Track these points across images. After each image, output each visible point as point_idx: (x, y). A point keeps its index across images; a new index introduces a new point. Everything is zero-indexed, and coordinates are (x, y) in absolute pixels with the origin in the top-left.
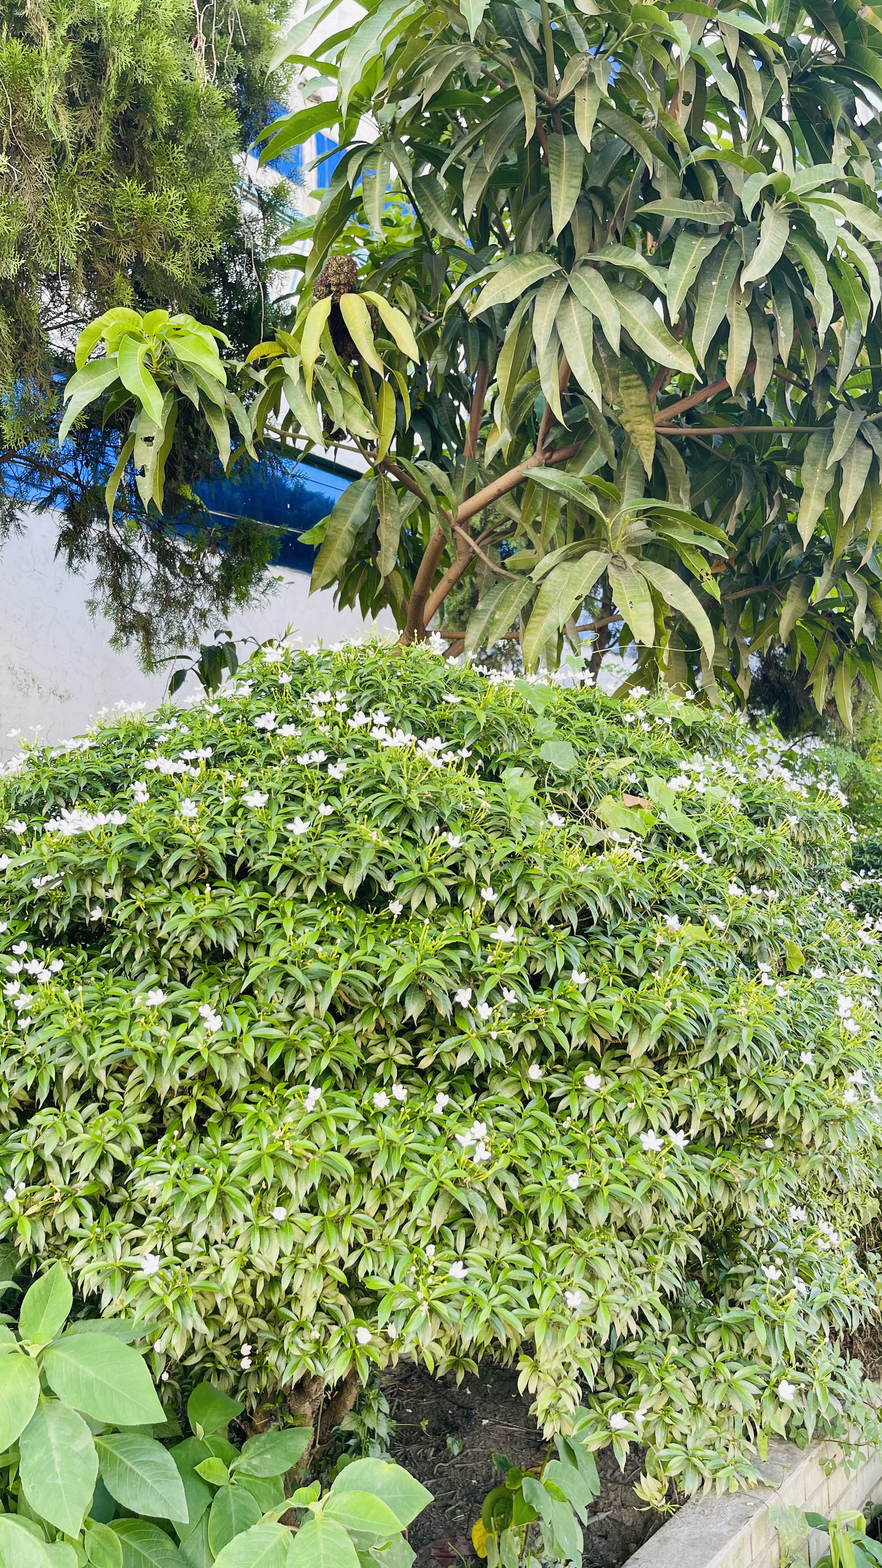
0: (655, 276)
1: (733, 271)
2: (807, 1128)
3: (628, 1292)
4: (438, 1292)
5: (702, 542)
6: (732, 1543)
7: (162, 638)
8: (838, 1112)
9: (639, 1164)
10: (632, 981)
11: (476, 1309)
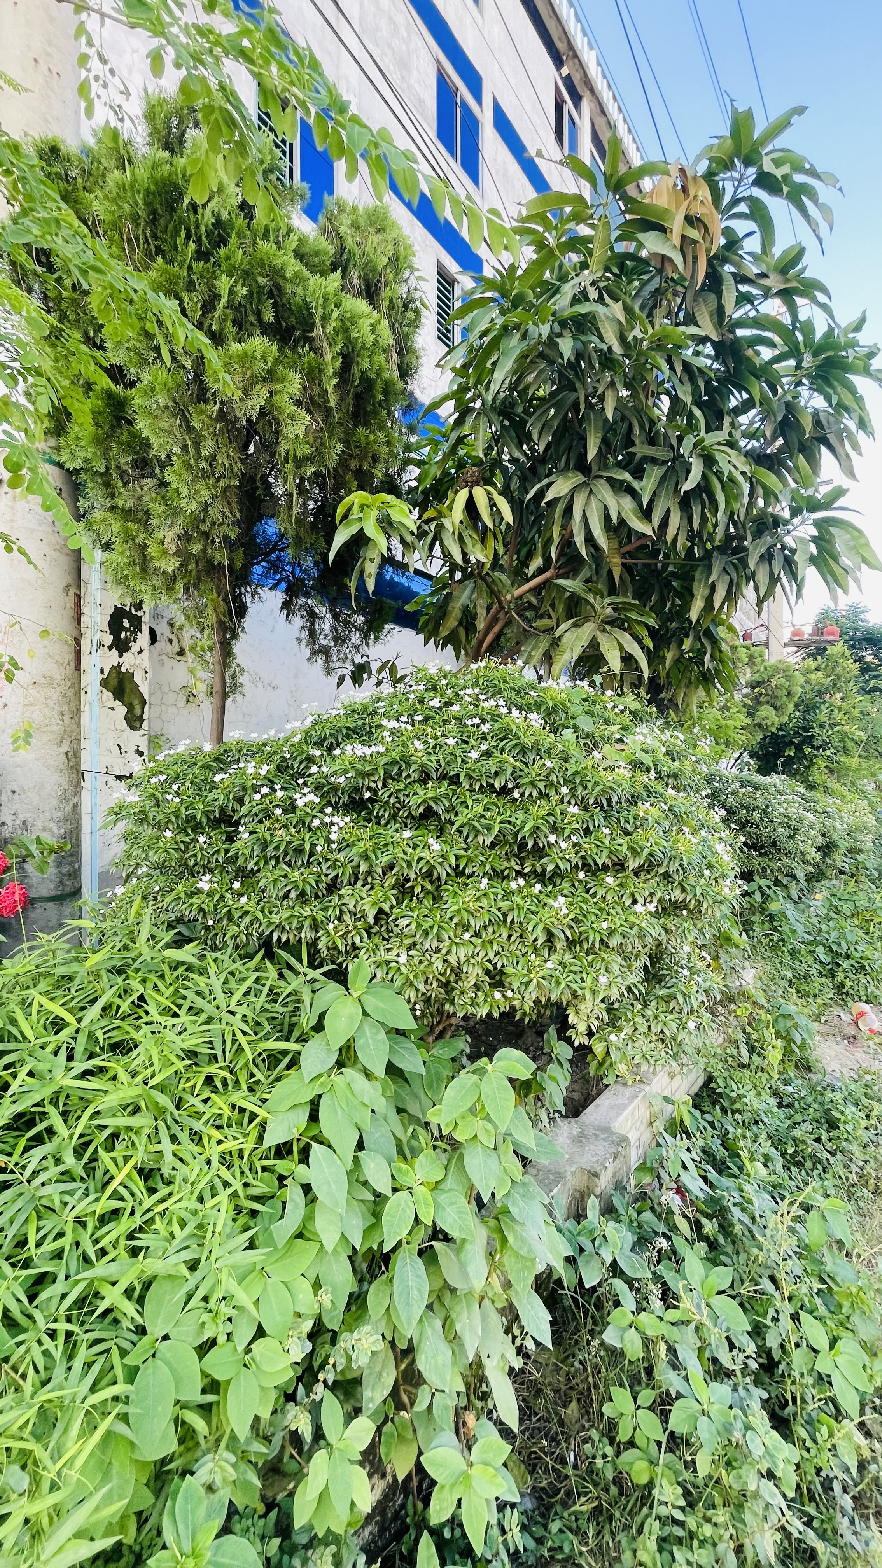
0: (636, 485)
1: (673, 483)
2: (705, 905)
3: (624, 979)
4: (540, 974)
5: (644, 619)
6: (631, 1108)
7: (335, 658)
8: (719, 898)
9: (632, 919)
10: (627, 833)
11: (558, 983)
